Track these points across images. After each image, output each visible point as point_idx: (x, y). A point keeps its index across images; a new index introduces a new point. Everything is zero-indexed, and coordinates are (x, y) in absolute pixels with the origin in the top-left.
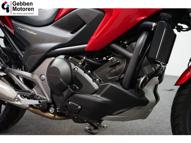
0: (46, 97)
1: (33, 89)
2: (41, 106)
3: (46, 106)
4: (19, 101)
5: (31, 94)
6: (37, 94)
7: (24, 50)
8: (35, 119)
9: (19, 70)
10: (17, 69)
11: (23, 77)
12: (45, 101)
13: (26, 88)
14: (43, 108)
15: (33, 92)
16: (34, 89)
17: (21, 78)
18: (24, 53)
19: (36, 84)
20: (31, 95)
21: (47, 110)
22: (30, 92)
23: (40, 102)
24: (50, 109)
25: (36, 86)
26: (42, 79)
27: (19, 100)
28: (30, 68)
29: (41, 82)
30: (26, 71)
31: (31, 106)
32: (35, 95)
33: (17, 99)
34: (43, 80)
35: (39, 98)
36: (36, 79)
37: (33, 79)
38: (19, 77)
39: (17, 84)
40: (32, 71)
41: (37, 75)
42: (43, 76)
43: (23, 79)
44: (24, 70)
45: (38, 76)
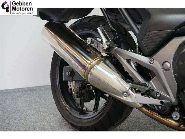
0: (169, 95)
1: (151, 81)
2: (160, 107)
3: (168, 109)
4: (129, 97)
5: (147, 89)
6: (156, 90)
7: (140, 23)
8: (142, 123)
9: (131, 51)
10: (128, 50)
11: (136, 63)
12: (169, 101)
13: (141, 79)
14: (164, 111)
15: (150, 86)
16: (153, 81)
17: (134, 63)
18: (139, 27)
19: (156, 74)
20: (147, 91)
21: (169, 115)
22: (146, 86)
23: (162, 102)
24: (173, 114)
25: (155, 77)
26: (166, 68)
27: (128, 95)
28: (148, 50)
29: (164, 73)
30: (141, 54)
31: (145, 105)
32: (153, 90)
33: (125, 93)
34: (167, 70)
35: (159, 96)
36: (156, 68)
37: (152, 67)
38: (131, 61)
39: (127, 72)
40: (150, 55)
41: (158, 61)
42: (168, 65)
43: (136, 65)
44: (139, 52)
45: (160, 64)
